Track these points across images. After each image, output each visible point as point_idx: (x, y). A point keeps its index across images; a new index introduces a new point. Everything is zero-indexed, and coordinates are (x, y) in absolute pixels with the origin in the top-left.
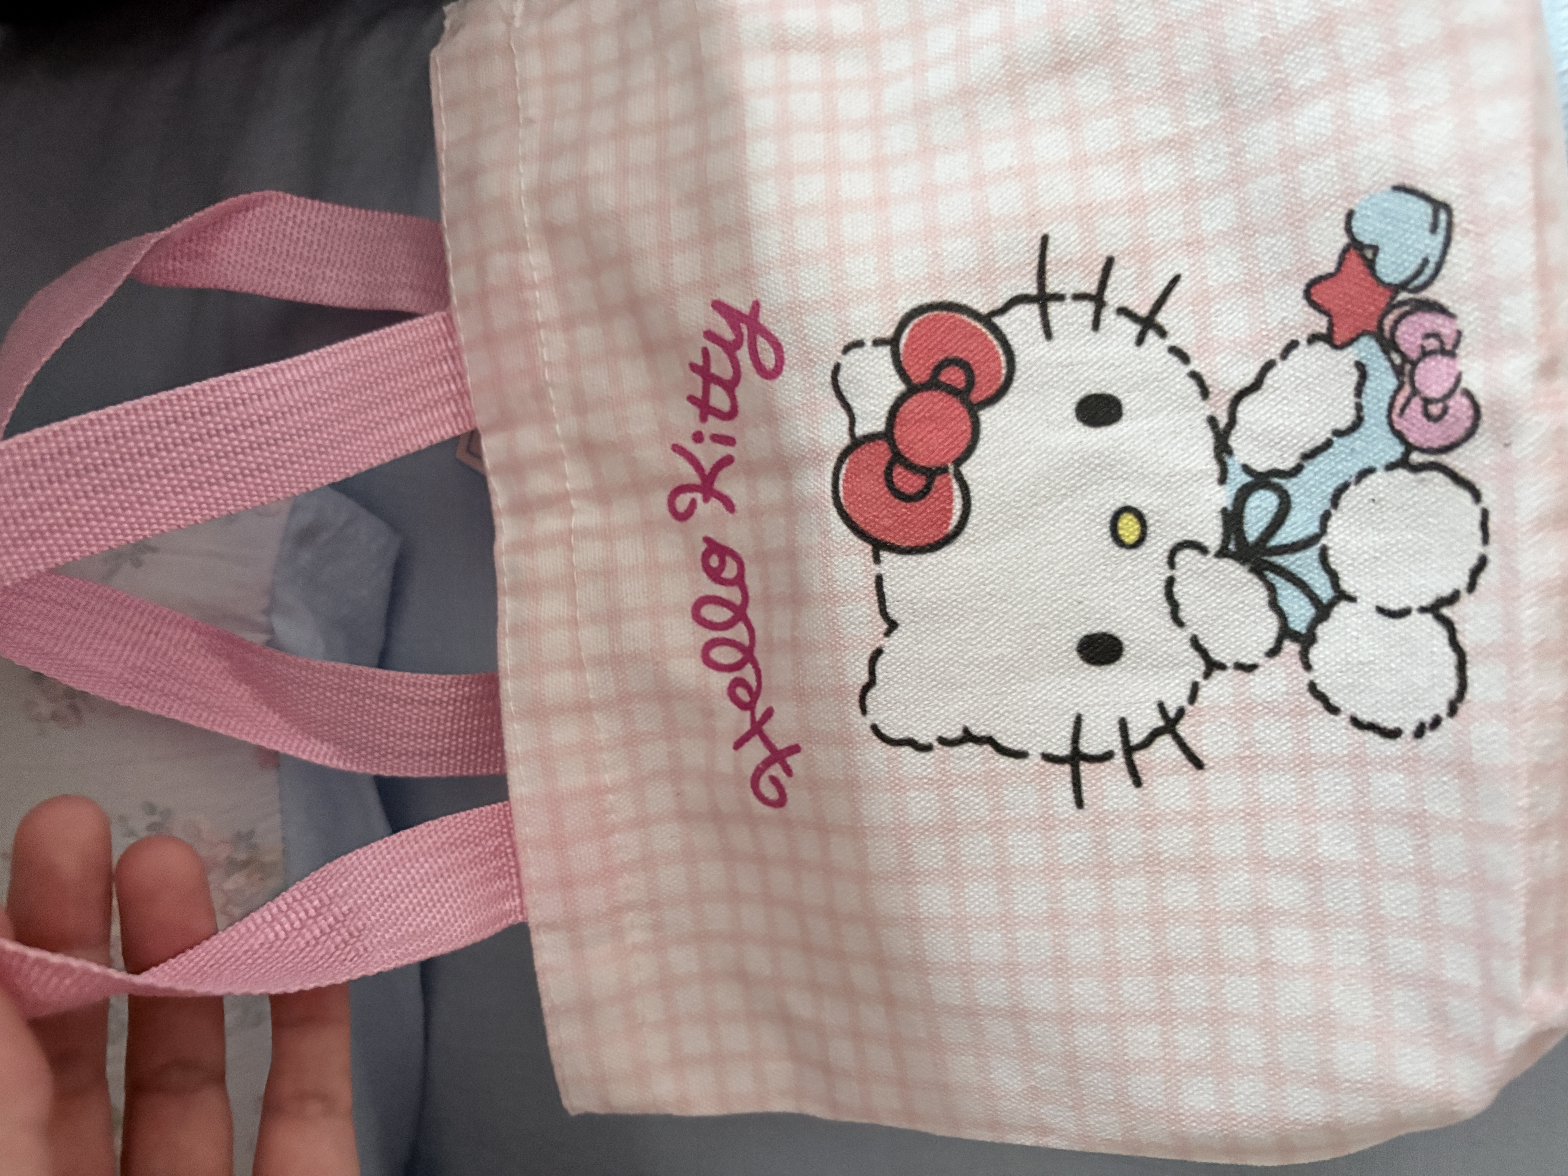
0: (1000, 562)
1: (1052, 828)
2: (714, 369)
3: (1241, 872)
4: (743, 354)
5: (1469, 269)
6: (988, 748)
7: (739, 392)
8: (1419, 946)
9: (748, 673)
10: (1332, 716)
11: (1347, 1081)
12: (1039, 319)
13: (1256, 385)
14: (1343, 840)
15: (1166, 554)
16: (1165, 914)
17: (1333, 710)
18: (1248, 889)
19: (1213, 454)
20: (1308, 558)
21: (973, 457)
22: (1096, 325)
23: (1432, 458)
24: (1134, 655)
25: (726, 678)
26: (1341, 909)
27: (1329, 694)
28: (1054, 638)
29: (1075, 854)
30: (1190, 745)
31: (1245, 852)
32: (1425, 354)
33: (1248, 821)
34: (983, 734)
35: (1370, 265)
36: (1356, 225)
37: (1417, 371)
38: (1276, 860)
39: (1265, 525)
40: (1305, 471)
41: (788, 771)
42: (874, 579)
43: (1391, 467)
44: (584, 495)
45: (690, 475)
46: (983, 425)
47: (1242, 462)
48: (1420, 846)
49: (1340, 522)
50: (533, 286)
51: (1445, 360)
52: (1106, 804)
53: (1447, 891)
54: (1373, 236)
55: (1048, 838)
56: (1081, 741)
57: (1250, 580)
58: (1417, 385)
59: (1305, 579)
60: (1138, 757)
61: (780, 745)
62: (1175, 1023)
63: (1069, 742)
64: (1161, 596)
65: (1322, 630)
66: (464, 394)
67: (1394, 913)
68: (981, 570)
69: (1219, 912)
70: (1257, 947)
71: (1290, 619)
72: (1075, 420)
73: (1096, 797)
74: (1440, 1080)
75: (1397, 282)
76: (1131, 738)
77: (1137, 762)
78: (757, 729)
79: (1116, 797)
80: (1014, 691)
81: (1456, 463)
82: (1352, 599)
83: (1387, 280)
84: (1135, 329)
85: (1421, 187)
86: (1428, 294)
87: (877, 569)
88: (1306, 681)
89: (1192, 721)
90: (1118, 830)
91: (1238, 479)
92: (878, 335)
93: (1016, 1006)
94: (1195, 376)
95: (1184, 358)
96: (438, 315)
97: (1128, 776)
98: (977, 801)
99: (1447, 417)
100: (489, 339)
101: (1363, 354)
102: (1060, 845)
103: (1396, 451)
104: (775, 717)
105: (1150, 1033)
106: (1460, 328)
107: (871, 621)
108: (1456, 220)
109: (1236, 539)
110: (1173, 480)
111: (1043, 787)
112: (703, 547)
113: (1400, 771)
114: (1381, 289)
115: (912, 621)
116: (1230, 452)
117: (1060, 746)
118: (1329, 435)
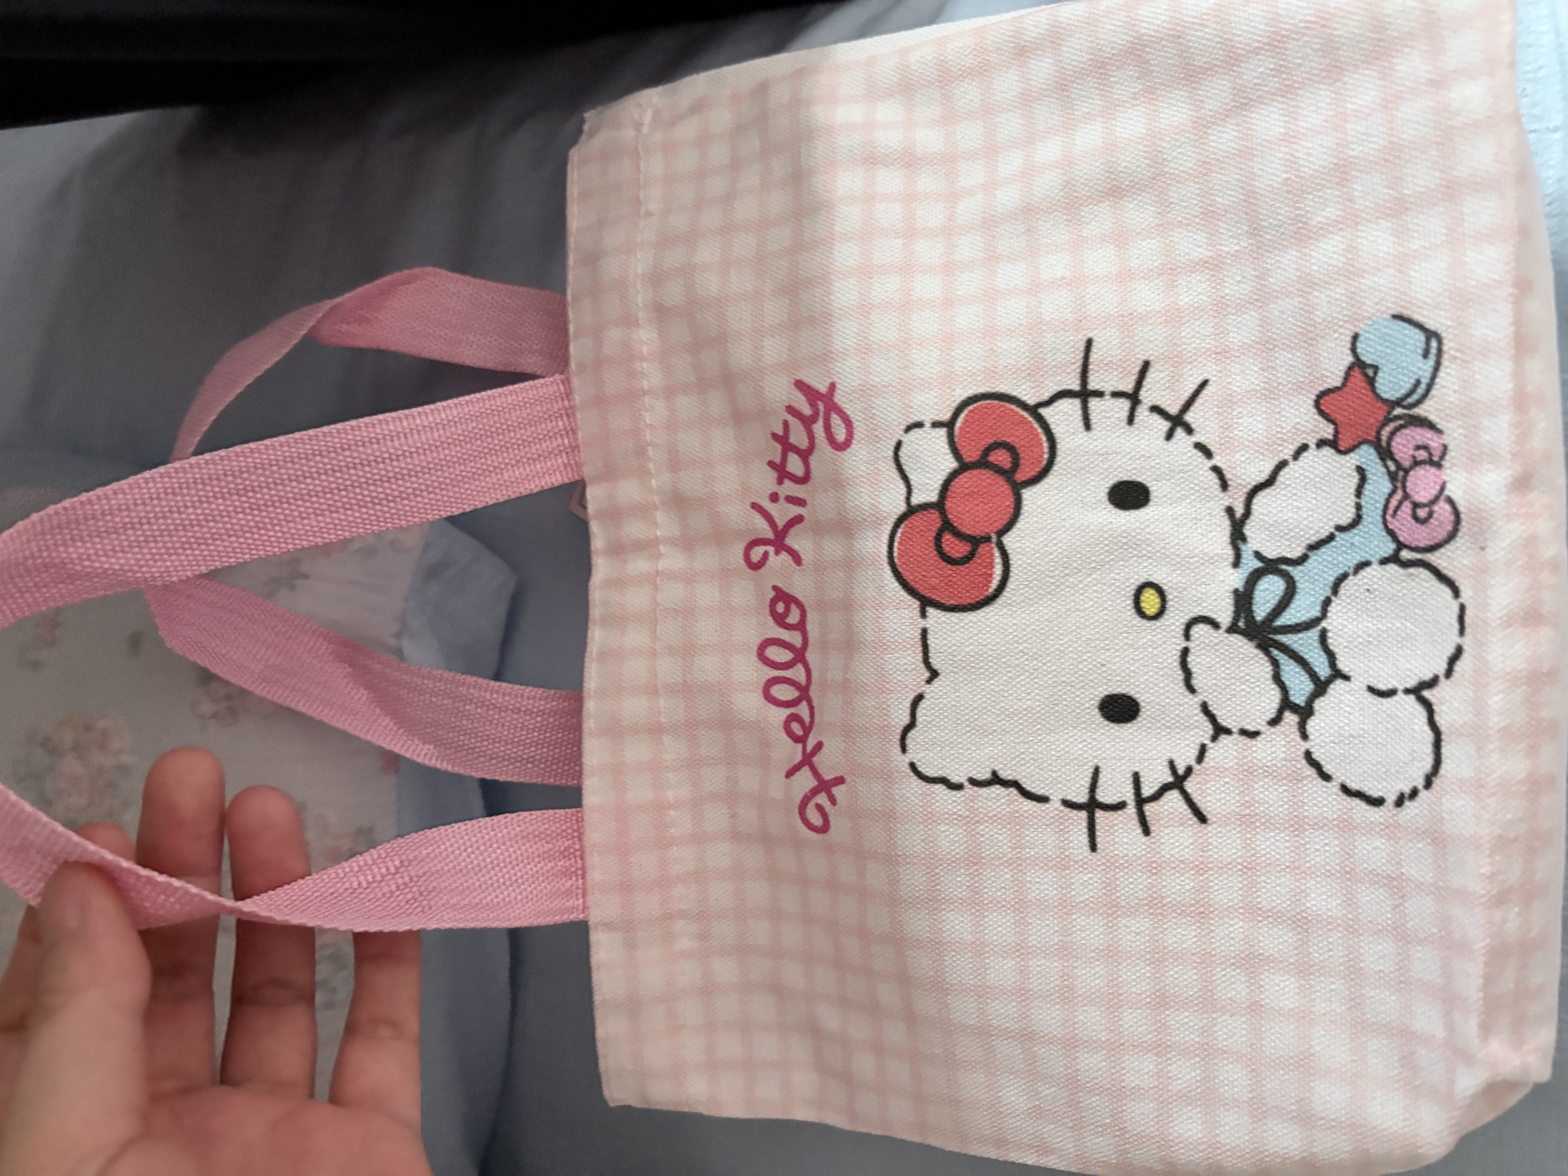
0: (1033, 624)
1: (1068, 868)
2: (793, 440)
3: (1236, 920)
4: (818, 428)
5: (1455, 391)
6: (1013, 791)
7: (813, 460)
8: (1393, 998)
9: (803, 710)
10: (1325, 783)
11: (1322, 1118)
12: (1080, 412)
13: (1270, 482)
14: (1330, 896)
15: (1183, 627)
16: (1165, 954)
17: (1326, 777)
18: (1242, 937)
19: (1229, 540)
20: (1309, 638)
21: (1014, 530)
22: (1131, 420)
23: (1419, 556)
24: (1149, 716)
25: (783, 713)
26: (1325, 959)
27: (1323, 763)
28: (1078, 696)
29: (1087, 893)
30: (1195, 801)
31: (1242, 901)
32: (1416, 463)
33: (1246, 873)
34: (1010, 778)
35: (1371, 382)
36: (1361, 347)
37: (1409, 478)
38: (1269, 911)
39: (1272, 607)
40: (1310, 561)
41: (833, 801)
42: (920, 631)
43: (1384, 561)
44: (671, 541)
45: (764, 529)
46: (1025, 502)
47: (1255, 549)
48: (1398, 906)
49: (1339, 608)
50: (642, 358)
51: (1433, 470)
52: (1117, 849)
53: (1419, 948)
54: (1374, 357)
55: (1064, 877)
56: (1097, 790)
57: (1257, 655)
58: (1408, 490)
59: (1306, 657)
60: (1148, 808)
61: (828, 776)
62: (1169, 1056)
63: (1087, 791)
64: (1176, 664)
65: (1319, 704)
66: (575, 448)
67: (1372, 966)
68: (1016, 630)
69: (1215, 955)
70: (1248, 990)
71: (1291, 692)
72: (1108, 503)
73: (1108, 842)
74: (1407, 1123)
75: (1393, 399)
76: (1143, 791)
77: (1147, 813)
78: (807, 760)
79: (1126, 843)
80: (1040, 741)
81: (1439, 561)
82: (1346, 678)
83: (1385, 396)
84: (1165, 425)
85: (1417, 317)
86: (1418, 411)
87: (922, 623)
88: (1303, 750)
89: (1199, 779)
90: (1126, 873)
91: (1251, 564)
92: (937, 418)
93: (1025, 1029)
94: (1216, 470)
95: (1207, 453)
96: (558, 377)
97: (1138, 824)
98: (1001, 838)
99: (1432, 520)
100: (600, 401)
101: (1363, 460)
102: (1073, 883)
103: (1389, 547)
104: (824, 750)
105: (1146, 1064)
106: (1445, 442)
107: (914, 669)
108: (1445, 348)
109: (1245, 618)
110: (1192, 561)
111: (1062, 830)
112: (772, 594)
113: (1381, 837)
114: (1379, 404)
115: (952, 672)
116: (1244, 539)
117: (1079, 794)
118: (1332, 530)
